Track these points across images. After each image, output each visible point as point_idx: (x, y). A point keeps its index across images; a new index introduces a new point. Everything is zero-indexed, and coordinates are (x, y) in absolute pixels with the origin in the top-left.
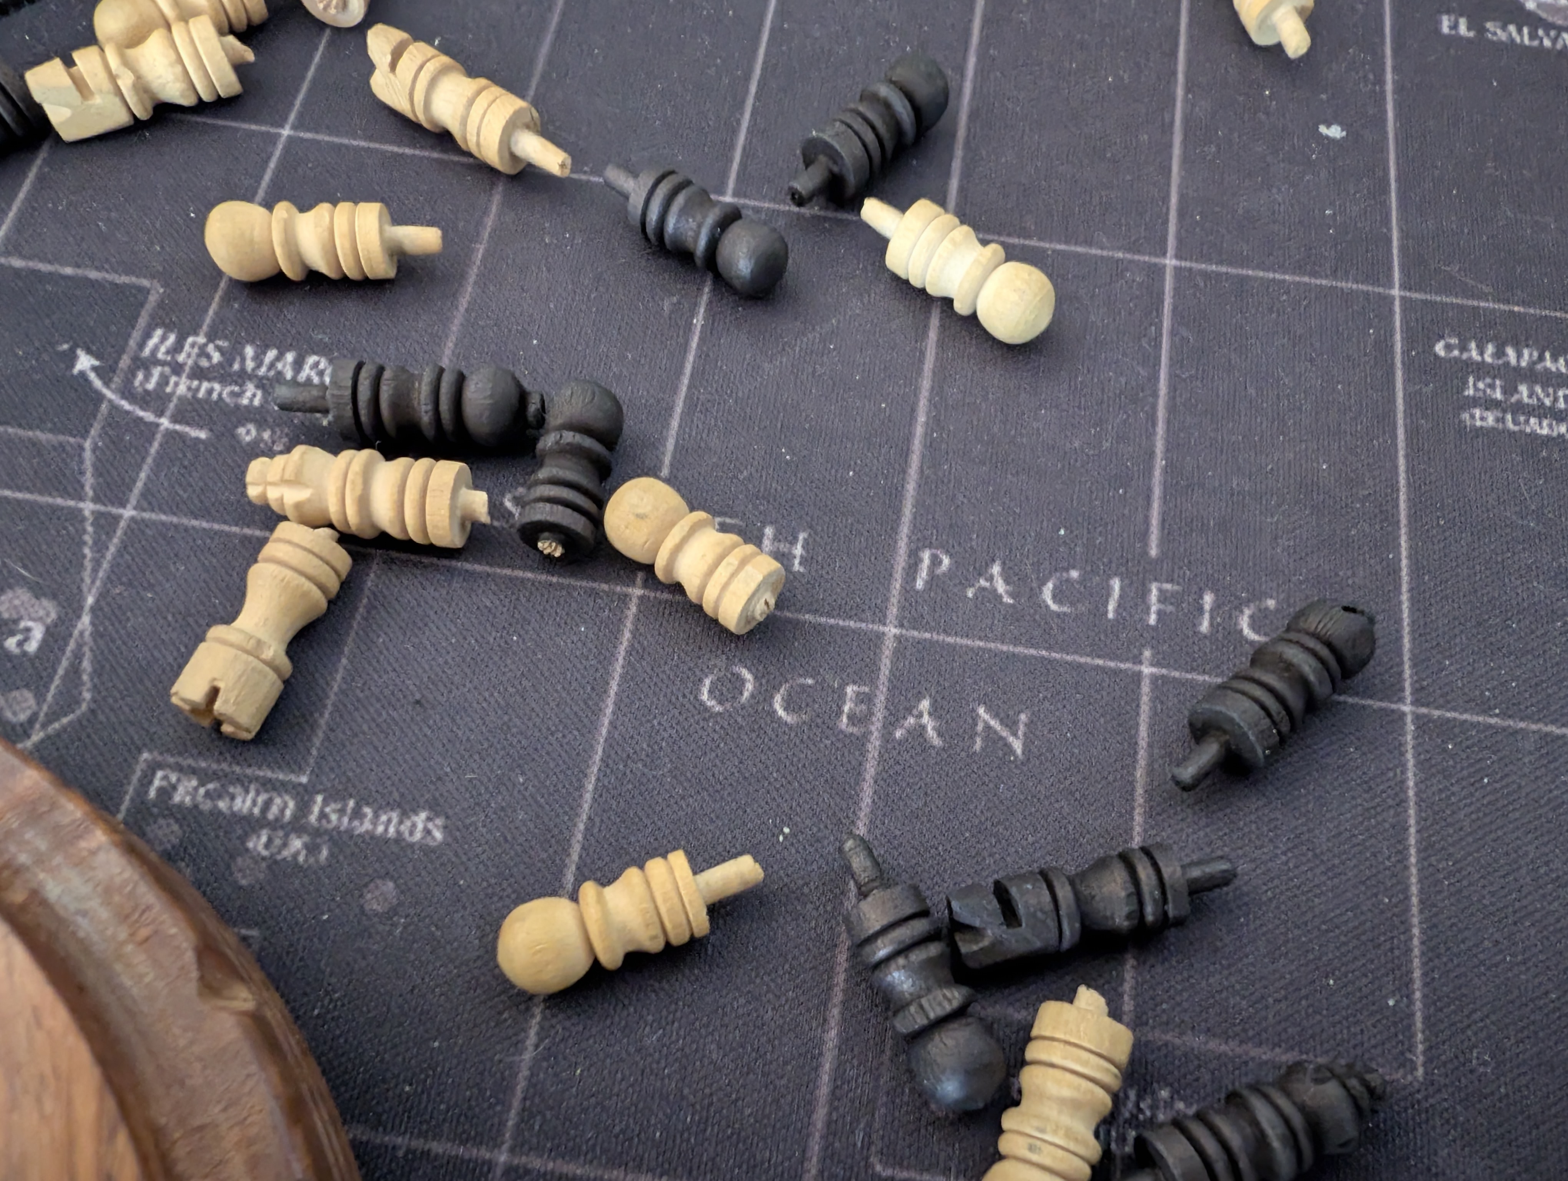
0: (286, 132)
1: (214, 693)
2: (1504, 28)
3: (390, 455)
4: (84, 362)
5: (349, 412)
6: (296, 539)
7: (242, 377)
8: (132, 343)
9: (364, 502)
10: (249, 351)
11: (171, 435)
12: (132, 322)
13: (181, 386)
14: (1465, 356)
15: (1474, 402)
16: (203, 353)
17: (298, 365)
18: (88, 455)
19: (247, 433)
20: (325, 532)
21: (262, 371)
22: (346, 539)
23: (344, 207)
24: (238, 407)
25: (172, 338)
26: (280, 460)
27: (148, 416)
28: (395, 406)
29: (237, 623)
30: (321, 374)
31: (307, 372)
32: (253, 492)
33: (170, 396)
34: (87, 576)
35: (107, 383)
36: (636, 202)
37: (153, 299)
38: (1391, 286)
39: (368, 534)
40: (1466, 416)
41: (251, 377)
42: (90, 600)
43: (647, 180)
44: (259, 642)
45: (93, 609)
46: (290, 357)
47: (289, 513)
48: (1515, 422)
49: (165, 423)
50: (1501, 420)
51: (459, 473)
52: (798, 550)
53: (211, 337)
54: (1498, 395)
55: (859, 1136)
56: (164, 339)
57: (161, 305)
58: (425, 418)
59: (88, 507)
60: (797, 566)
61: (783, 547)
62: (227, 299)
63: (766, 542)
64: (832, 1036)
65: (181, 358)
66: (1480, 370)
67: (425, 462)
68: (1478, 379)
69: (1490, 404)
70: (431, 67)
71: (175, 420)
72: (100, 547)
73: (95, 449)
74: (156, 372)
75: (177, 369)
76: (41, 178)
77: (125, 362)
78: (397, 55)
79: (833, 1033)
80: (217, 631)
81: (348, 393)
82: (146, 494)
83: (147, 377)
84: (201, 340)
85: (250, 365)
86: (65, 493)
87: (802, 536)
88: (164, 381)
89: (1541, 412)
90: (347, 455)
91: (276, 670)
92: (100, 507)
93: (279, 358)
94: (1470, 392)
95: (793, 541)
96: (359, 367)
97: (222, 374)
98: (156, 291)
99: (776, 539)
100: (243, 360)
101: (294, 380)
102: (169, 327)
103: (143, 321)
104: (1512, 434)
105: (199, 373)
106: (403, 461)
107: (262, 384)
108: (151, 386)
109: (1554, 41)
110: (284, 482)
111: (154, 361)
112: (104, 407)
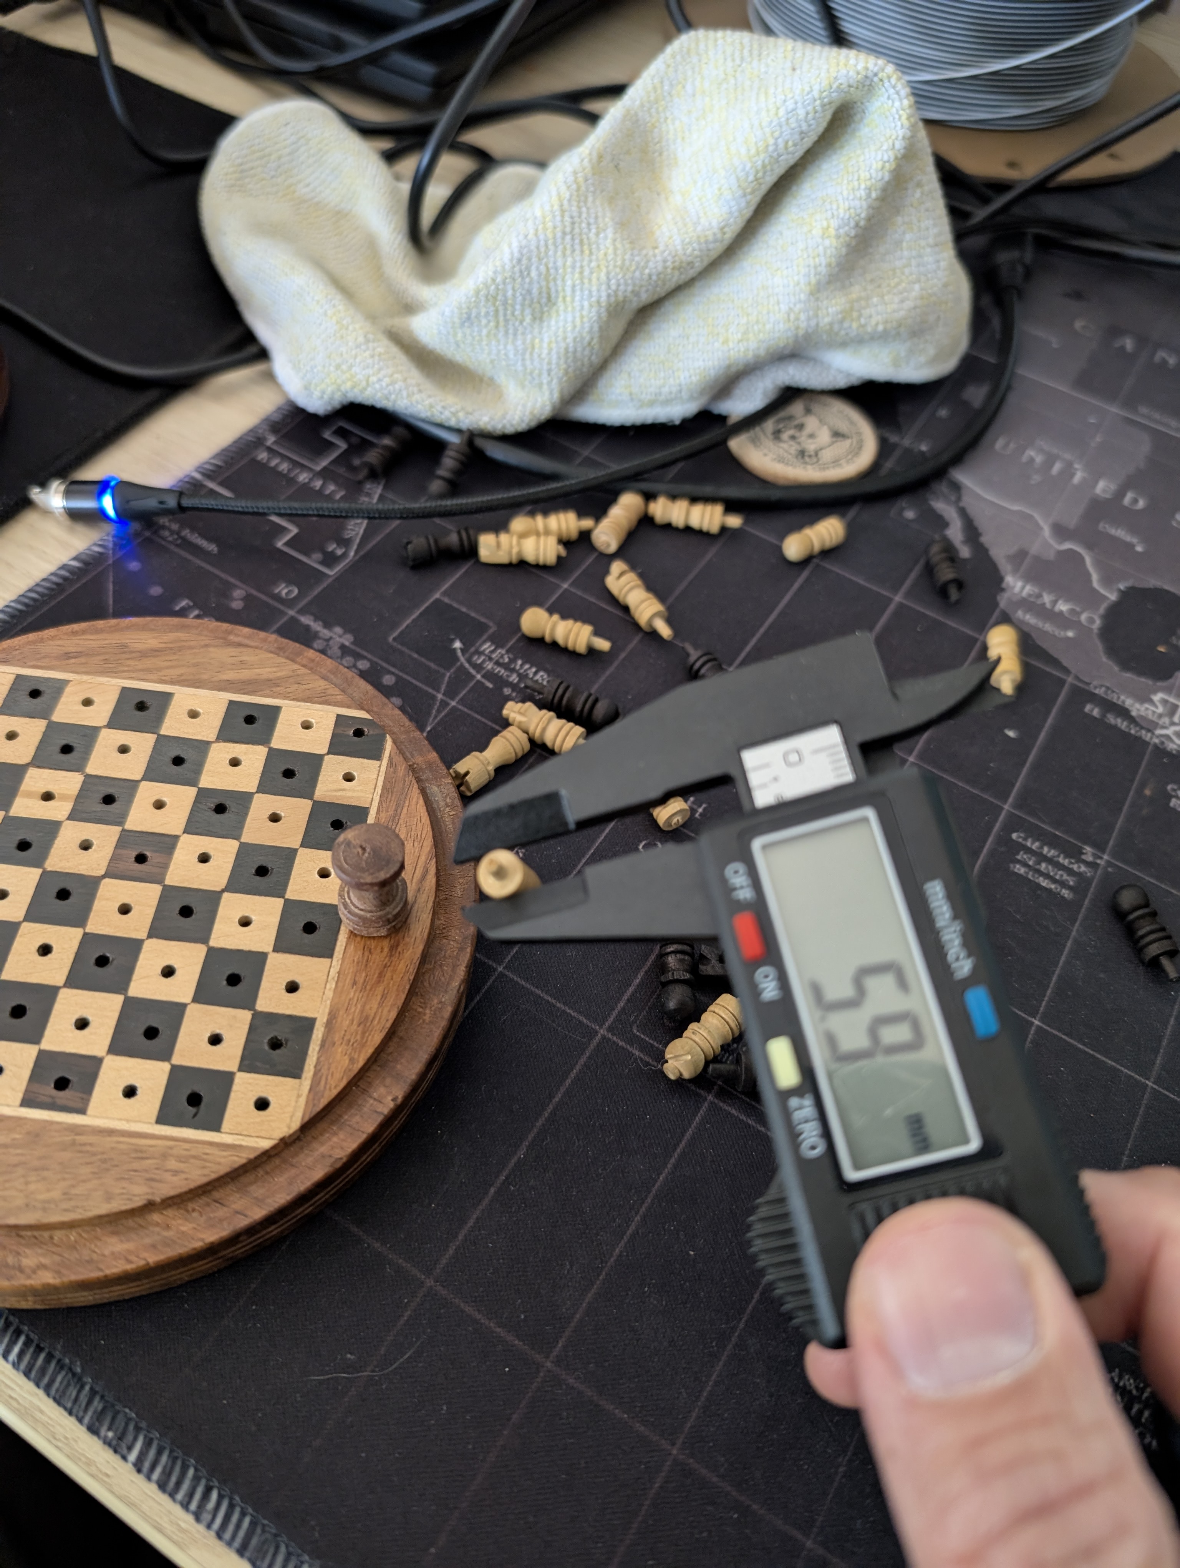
0: (565, 586)
1: (467, 773)
2: (1115, 719)
3: (559, 716)
4: (457, 645)
5: (551, 697)
6: (516, 733)
7: (513, 670)
8: (478, 644)
9: (544, 730)
10: (519, 662)
11: (478, 681)
12: (480, 635)
13: (489, 666)
14: (1024, 842)
15: (1019, 862)
16: (502, 656)
17: (536, 673)
18: (446, 679)
19: (507, 691)
20: (526, 735)
21: (522, 671)
22: (531, 741)
23: (579, 624)
24: (507, 681)
25: (493, 648)
26: (520, 705)
27: (473, 672)
28: (568, 701)
29: (485, 753)
30: (543, 680)
31: (538, 677)
32: (505, 712)
33: (484, 668)
34: (431, 719)
35: (463, 654)
36: (692, 659)
37: (491, 631)
38: (1005, 802)
39: (539, 741)
40: (1012, 866)
41: (517, 672)
42: (429, 729)
43: (699, 653)
44: (489, 763)
45: (429, 732)
46: (534, 670)
47: (516, 723)
48: (1033, 876)
49: (479, 677)
50: (1027, 873)
51: (583, 733)
52: (700, 810)
53: (508, 652)
54: (1031, 863)
55: (632, 1018)
56: (489, 647)
57: (494, 633)
58: (578, 709)
59: (440, 696)
60: (697, 815)
61: (695, 807)
62: (518, 641)
63: (689, 802)
64: (637, 981)
65: (494, 656)
66: (1029, 851)
67: (571, 724)
68: (1025, 853)
69: (1025, 865)
70: (632, 584)
71: (483, 676)
72: (439, 711)
73: (450, 677)
74: (482, 658)
75: (490, 659)
76: (466, 573)
77: (473, 649)
78: (622, 574)
79: (638, 981)
80: (476, 753)
81: (553, 691)
82: (462, 699)
83: (479, 658)
84: (503, 652)
85: (518, 667)
86: (433, 688)
87: (704, 806)
88: (484, 661)
89: (1047, 876)
90: (544, 711)
91: (489, 774)
92: (444, 698)
93: (530, 668)
94: (1019, 857)
95: (700, 806)
96: (561, 683)
97: (506, 666)
98: (493, 628)
99: (693, 803)
100: (516, 665)
101: (532, 679)
102: (493, 642)
103: (485, 637)
104: (1029, 880)
105: (497, 663)
106: (563, 721)
107: (519, 675)
108: (479, 662)
109: (1137, 732)
110: (520, 713)
111: (482, 653)
112: (459, 664)
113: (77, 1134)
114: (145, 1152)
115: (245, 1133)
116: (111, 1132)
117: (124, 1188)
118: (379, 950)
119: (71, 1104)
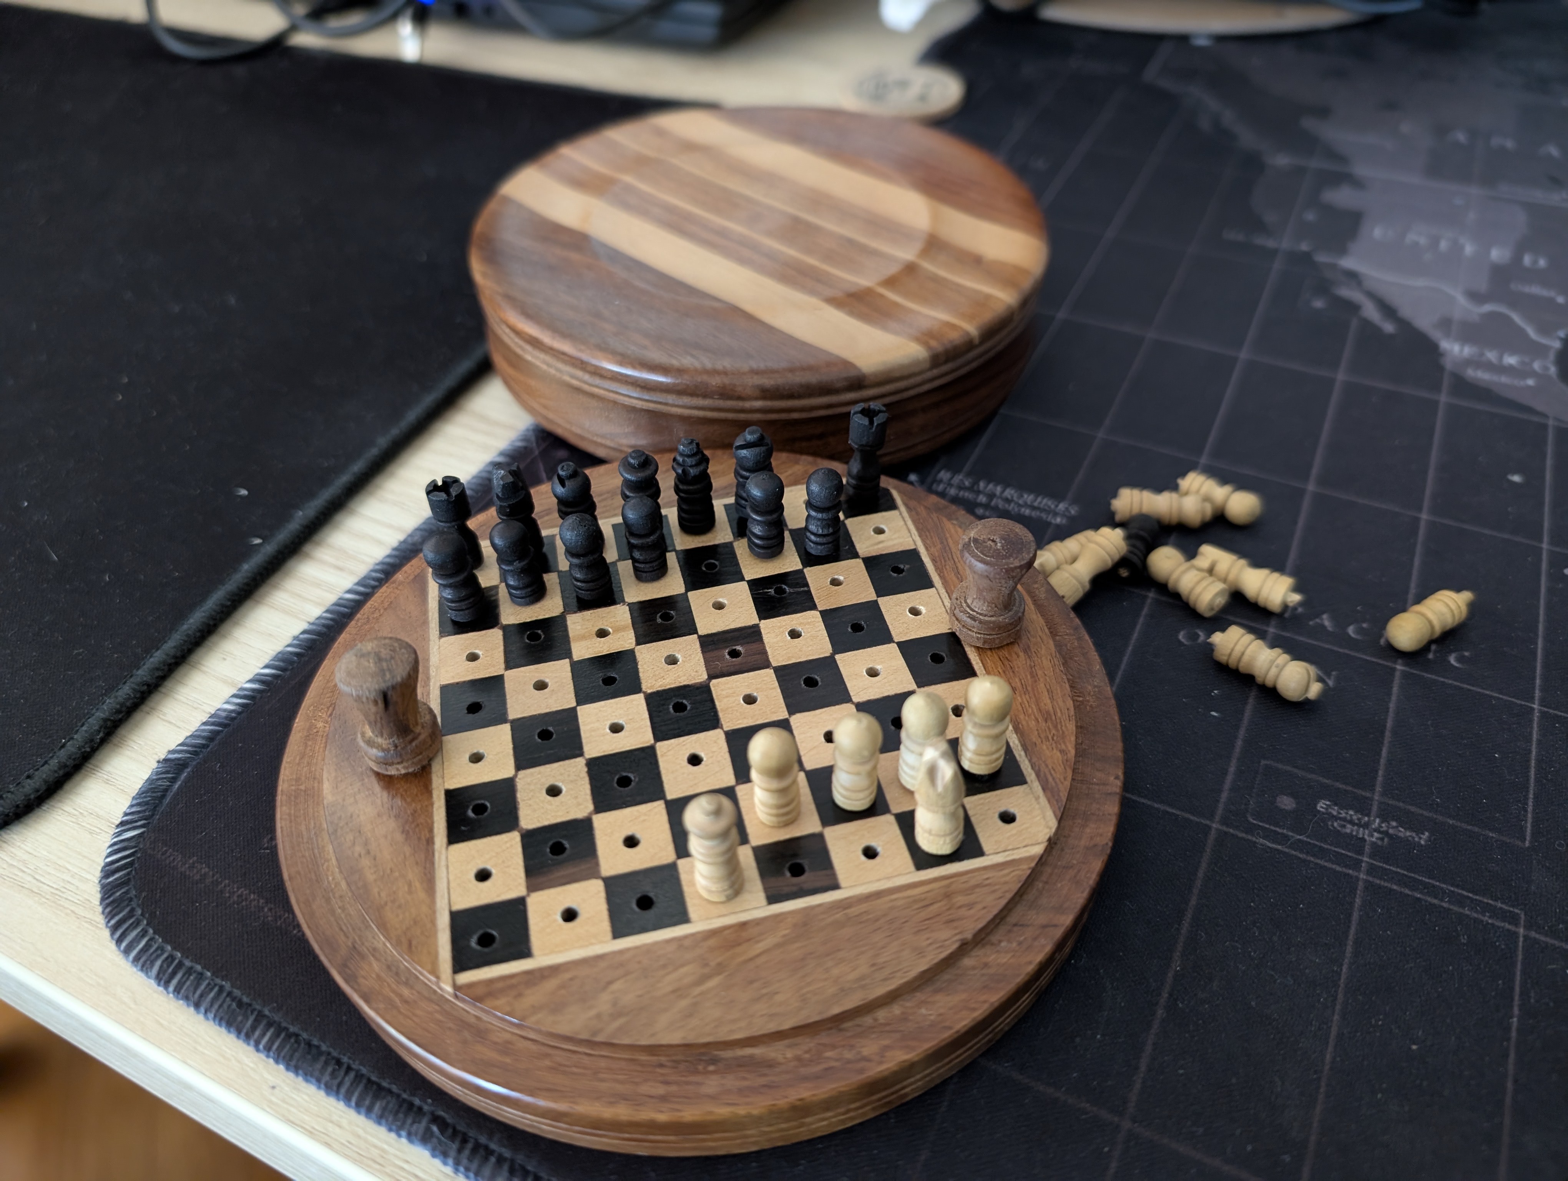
113: (845, 909)
114: (925, 899)
115: (1010, 847)
116: (878, 895)
117: (928, 939)
118: (1015, 656)
119: (818, 884)
